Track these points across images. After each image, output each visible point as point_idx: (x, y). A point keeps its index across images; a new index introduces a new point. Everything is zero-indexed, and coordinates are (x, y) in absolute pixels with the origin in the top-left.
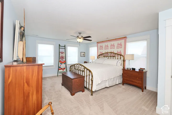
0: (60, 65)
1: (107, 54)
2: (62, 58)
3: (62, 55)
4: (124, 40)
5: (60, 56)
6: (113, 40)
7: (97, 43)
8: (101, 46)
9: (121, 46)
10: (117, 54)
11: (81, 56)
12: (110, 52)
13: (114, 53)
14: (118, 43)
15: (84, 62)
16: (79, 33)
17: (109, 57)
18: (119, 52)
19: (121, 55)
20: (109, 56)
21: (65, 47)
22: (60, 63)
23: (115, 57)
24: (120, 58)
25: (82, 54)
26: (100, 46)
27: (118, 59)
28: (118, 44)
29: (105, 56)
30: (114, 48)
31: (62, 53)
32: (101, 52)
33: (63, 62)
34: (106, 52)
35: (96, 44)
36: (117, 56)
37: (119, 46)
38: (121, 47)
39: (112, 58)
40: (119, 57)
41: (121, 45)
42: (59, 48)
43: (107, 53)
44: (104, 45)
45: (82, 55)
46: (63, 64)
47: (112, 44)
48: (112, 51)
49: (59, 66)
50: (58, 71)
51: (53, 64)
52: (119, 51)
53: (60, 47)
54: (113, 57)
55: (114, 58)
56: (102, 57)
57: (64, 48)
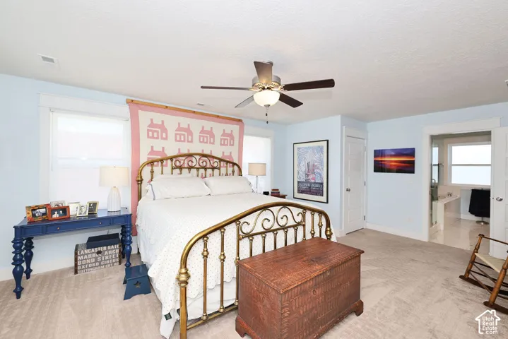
1: (188, 159)
4: (239, 126)
6: (207, 117)
10: (224, 161)
13: (215, 158)
14: (224, 130)
17: (198, 169)
18: (227, 156)
19: (234, 164)
20: (197, 166)
23: (219, 169)
24: (233, 172)
27: (226, 175)
28: (225, 134)
29: (181, 168)
30: (212, 141)
32: (155, 149)
34: (185, 151)
36: (224, 167)
37: (227, 140)
39: (209, 171)
40: (230, 170)
41: (231, 136)
43: (191, 155)
52: (227, 154)
54: (213, 171)
55: (216, 171)
56: (168, 169)
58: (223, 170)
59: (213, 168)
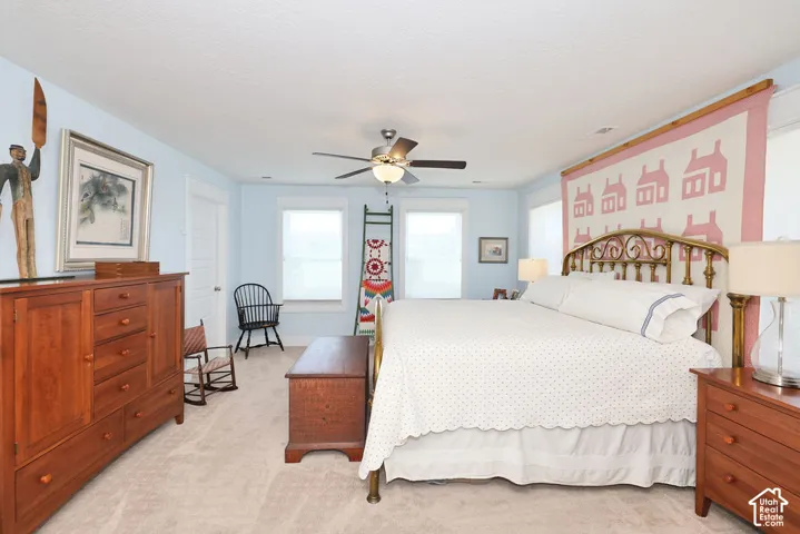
0: (363, 298)
1: (614, 243)
2: (375, 267)
3: (375, 254)
4: (746, 113)
5: (368, 259)
6: (655, 140)
7: (564, 174)
8: (584, 190)
9: (718, 176)
10: (681, 243)
11: (480, 262)
12: (636, 226)
13: (658, 236)
14: (694, 152)
15: (492, 294)
16: (384, 132)
17: (625, 265)
18: (701, 229)
19: (713, 252)
20: (625, 257)
21: (391, 214)
22: (363, 289)
23: (667, 264)
24: (710, 275)
25: (489, 246)
26: (580, 196)
27: (688, 281)
28: (696, 163)
29: (602, 262)
30: (662, 194)
31: (376, 244)
32: (583, 232)
33: (378, 289)
34: (613, 229)
35: (557, 188)
36: (679, 259)
37: (702, 177)
38: (717, 182)
39: (646, 271)
40: (699, 266)
41: (717, 162)
42: (365, 223)
43: (617, 236)
44: (595, 181)
45: (487, 255)
46: (378, 295)
47: (653, 167)
48: (651, 224)
49: (362, 306)
50: (357, 324)
51: (338, 296)
52: (701, 219)
53: (369, 218)
54: (654, 268)
55: (661, 271)
56: (587, 263)
57: (388, 219)
58: (679, 268)
59: (654, 264)
